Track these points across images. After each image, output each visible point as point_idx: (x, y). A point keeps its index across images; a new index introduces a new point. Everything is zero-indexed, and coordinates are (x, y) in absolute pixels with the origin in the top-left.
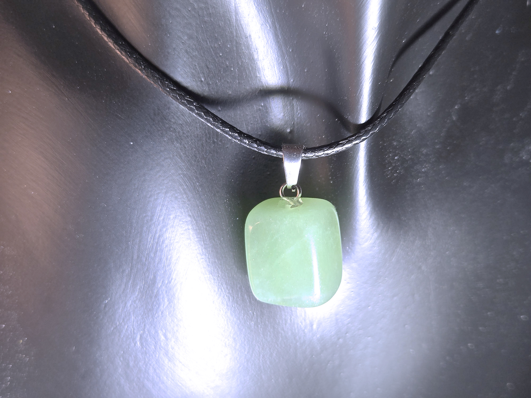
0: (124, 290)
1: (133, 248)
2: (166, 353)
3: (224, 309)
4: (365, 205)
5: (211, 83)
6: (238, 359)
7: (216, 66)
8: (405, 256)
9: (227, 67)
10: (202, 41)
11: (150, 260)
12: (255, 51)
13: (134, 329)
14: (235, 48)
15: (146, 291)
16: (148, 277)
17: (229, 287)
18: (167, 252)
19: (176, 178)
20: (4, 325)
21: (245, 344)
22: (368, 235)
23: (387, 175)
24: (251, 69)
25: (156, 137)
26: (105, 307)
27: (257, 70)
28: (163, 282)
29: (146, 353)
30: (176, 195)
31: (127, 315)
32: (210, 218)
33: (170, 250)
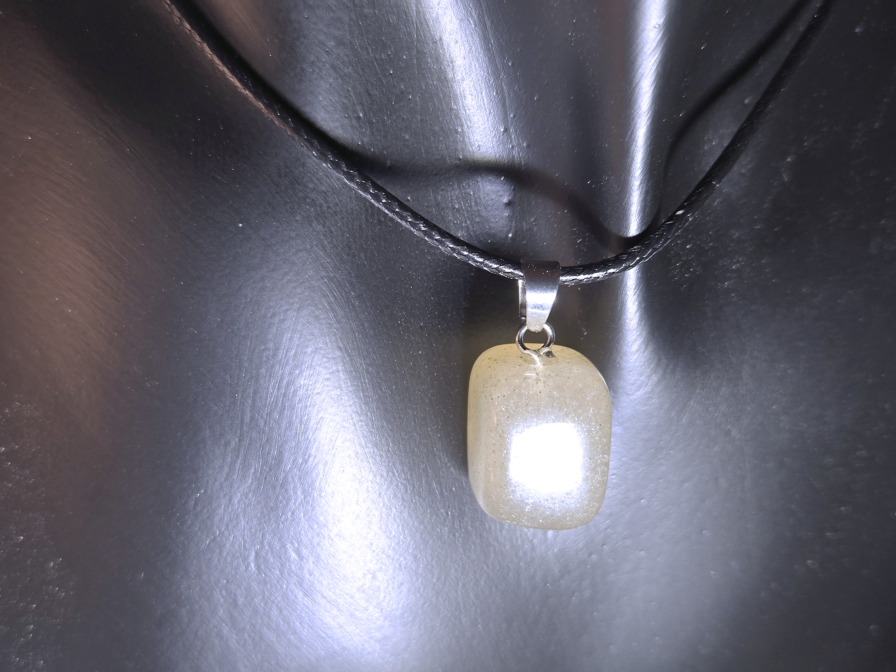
0: (228, 475)
1: (244, 403)
2: (300, 583)
3: (397, 506)
4: (637, 327)
5: (374, 121)
6: (421, 591)
7: (383, 91)
8: (703, 414)
9: (402, 93)
10: (359, 49)
11: (272, 424)
12: (449, 65)
13: (245, 542)
14: (415, 60)
15: (266, 478)
16: (269, 453)
17: (405, 469)
18: (301, 411)
19: (316, 285)
20: (22, 538)
21: (433, 566)
22: (642, 378)
23: (674, 276)
24: (442, 95)
25: (283, 214)
26: (196, 504)
27: (452, 98)
28: (294, 461)
29: (265, 582)
30: (317, 313)
31: (233, 518)
32: (375, 352)
33: (306, 407)
